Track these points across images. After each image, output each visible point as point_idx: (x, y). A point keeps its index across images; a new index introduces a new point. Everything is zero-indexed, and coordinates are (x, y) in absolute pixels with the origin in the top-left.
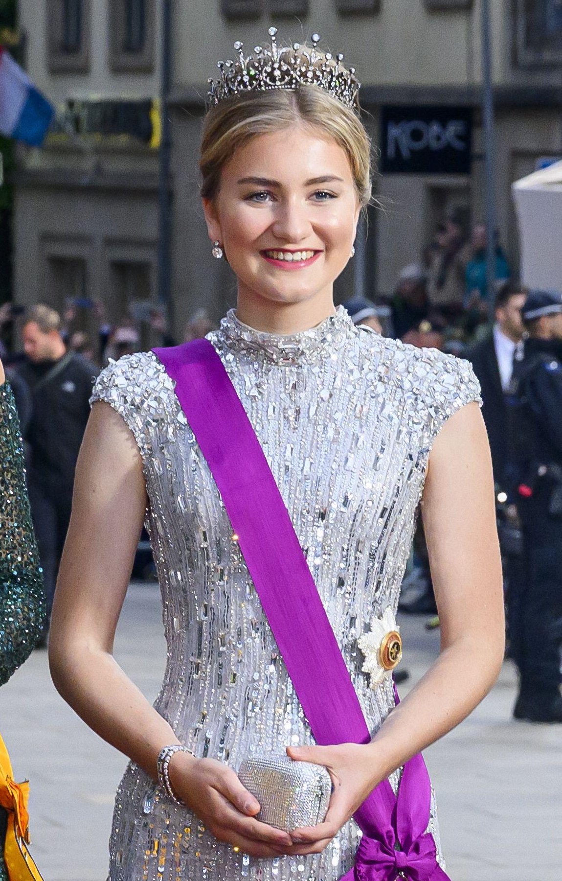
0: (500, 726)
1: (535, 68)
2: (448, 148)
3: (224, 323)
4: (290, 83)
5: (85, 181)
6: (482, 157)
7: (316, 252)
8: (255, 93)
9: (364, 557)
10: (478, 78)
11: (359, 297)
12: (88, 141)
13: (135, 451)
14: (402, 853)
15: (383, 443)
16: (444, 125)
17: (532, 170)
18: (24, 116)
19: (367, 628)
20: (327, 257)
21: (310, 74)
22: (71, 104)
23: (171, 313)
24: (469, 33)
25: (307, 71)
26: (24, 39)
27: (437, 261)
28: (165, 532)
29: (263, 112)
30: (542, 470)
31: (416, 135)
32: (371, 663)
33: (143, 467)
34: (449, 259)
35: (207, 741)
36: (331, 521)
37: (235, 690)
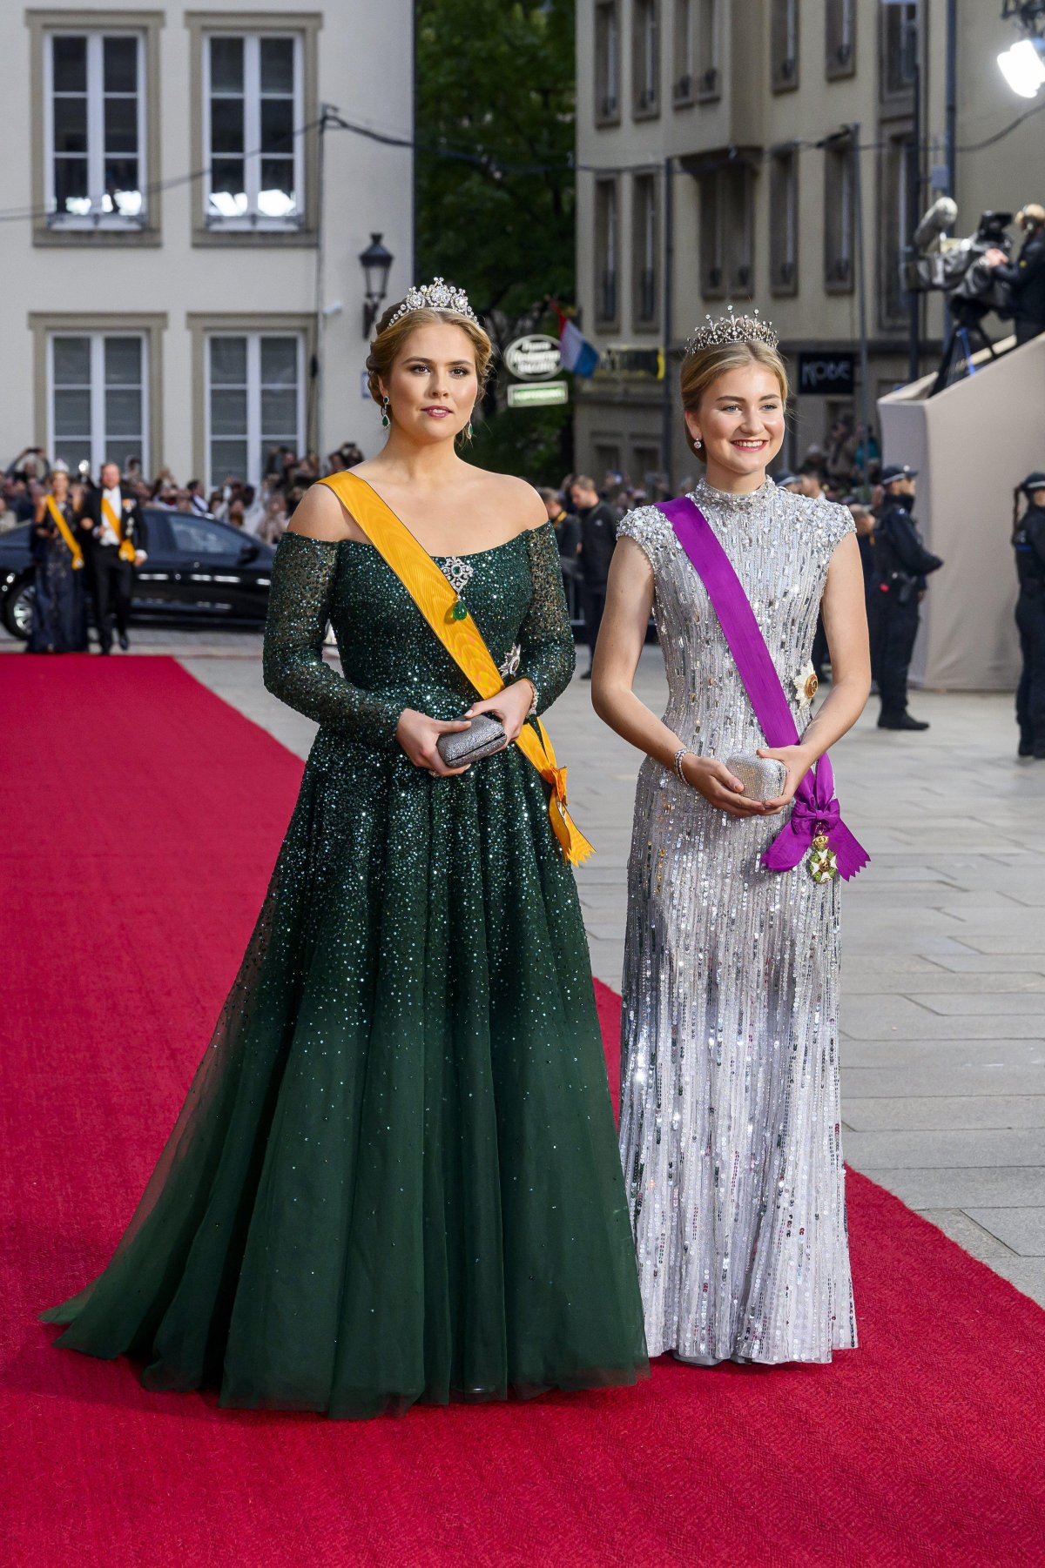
0: (870, 732)
1: (893, 329)
2: (840, 379)
3: (699, 487)
4: (743, 338)
5: (618, 399)
6: (860, 384)
7: (764, 441)
8: (723, 345)
9: (795, 629)
10: (858, 335)
11: (785, 470)
12: (621, 374)
13: (649, 566)
14: (820, 811)
15: (804, 559)
16: (837, 364)
17: (890, 391)
18: (581, 359)
19: (798, 673)
20: (770, 444)
21: (754, 334)
22: (609, 352)
23: (671, 481)
24: (852, 307)
25: (753, 331)
26: (580, 312)
27: (833, 448)
28: (670, 615)
29: (733, 356)
30: (895, 575)
31: (820, 371)
32: (801, 695)
33: (654, 576)
34: (839, 446)
35: (701, 743)
36: (776, 607)
37: (718, 712)
